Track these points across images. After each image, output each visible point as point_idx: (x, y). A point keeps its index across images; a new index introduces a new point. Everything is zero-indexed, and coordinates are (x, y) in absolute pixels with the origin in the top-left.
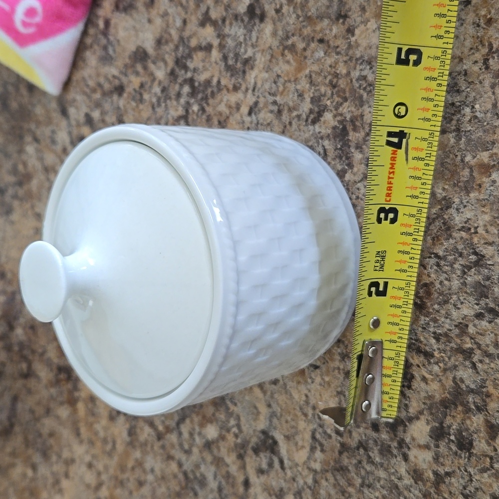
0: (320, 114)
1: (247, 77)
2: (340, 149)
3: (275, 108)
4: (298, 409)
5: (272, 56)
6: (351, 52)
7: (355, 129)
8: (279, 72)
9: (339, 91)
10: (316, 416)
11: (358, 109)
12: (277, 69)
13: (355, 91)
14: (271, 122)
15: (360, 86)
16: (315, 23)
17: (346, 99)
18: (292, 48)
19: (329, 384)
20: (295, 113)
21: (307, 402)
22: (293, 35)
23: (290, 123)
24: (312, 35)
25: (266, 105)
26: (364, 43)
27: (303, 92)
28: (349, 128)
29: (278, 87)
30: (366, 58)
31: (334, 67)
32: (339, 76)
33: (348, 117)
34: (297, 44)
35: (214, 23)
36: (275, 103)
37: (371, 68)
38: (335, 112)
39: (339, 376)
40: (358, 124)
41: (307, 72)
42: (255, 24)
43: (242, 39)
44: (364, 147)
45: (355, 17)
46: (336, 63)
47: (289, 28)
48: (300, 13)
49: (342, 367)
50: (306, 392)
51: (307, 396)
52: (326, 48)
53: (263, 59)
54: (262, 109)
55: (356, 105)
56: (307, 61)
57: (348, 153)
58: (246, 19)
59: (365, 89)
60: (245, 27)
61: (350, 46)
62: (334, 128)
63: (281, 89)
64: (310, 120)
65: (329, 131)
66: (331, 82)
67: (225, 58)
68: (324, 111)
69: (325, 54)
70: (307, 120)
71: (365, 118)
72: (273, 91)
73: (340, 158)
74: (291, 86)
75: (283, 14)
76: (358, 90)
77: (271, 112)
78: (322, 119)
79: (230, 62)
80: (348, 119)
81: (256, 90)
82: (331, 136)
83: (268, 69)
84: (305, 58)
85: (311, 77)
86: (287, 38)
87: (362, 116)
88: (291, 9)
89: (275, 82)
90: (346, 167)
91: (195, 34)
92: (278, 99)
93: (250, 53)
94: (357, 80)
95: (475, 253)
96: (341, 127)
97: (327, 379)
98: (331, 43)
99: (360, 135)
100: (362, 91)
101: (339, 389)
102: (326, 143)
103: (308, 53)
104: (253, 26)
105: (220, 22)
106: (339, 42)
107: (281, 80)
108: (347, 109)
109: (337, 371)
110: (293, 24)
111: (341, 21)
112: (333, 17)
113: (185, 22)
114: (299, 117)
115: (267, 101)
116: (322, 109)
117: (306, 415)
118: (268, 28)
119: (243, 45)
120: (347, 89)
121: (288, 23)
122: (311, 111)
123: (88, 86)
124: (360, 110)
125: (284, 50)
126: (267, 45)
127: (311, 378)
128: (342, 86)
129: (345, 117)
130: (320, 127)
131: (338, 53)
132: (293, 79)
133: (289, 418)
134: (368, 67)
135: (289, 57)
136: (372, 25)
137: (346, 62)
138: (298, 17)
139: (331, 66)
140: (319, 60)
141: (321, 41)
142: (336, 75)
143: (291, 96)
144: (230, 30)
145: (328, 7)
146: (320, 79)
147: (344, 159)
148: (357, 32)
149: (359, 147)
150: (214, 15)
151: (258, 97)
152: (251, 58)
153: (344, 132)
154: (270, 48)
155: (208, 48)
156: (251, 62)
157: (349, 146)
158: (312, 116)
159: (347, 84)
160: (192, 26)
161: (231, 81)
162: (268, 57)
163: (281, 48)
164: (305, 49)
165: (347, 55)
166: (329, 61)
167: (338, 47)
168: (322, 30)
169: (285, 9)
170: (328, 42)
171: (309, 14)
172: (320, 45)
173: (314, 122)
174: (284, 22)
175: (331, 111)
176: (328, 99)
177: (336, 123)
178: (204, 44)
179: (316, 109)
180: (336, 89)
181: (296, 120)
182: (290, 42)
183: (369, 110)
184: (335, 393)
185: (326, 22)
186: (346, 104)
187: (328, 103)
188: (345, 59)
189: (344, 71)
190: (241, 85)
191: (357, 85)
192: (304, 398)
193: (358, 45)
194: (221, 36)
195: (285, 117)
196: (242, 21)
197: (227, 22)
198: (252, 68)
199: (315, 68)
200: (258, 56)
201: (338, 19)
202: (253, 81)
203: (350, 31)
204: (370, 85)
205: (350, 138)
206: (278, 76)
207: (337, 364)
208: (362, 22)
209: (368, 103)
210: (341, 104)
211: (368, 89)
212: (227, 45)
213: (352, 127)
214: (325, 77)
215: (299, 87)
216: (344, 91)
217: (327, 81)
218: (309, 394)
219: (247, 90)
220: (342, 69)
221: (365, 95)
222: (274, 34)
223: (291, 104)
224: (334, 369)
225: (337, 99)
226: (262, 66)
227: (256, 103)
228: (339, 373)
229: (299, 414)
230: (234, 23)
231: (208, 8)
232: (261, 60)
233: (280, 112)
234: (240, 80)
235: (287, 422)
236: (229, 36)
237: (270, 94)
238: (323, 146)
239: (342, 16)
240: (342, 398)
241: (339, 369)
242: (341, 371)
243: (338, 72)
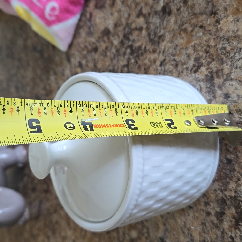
0: (199, 67)
1: (160, 46)
2: (209, 88)
3: (174, 63)
4: (180, 229)
5: (174, 35)
6: (217, 34)
7: (218, 77)
8: (177, 43)
9: (210, 55)
10: (189, 234)
11: (220, 66)
12: (176, 42)
13: (219, 55)
14: (172, 70)
15: (222, 53)
16: (198, 17)
17: (213, 60)
18: (185, 30)
19: (197, 218)
20: (185, 66)
21: (185, 226)
22: (186, 23)
23: (182, 72)
24: (196, 23)
25: (170, 61)
26: (225, 29)
27: (190, 54)
28: (215, 76)
29: (176, 51)
30: (226, 37)
31: (208, 42)
32: (210, 47)
33: (215, 70)
34: (188, 29)
35: (144, 16)
36: (174, 60)
37: (229, 43)
38: (207, 67)
39: (203, 214)
40: (220, 74)
41: (193, 44)
42: (165, 17)
43: (158, 25)
44: (223, 87)
45: (221, 14)
46: (209, 39)
47: (184, 19)
48: (190, 11)
49: (205, 209)
50: (185, 220)
51: (185, 222)
52: (204, 31)
53: (169, 36)
54: (167, 63)
55: (219, 63)
56: (193, 38)
57: (213, 90)
58: (161, 14)
59: (224, 55)
60: (160, 18)
61: (217, 30)
62: (207, 76)
63: (178, 52)
64: (193, 71)
65: (203, 77)
66: (206, 50)
67: (149, 35)
68: (201, 66)
69: (203, 34)
70: (191, 70)
71: (224, 71)
72: (174, 53)
73: (209, 92)
74: (184, 52)
75: (181, 12)
76: (220, 55)
77: (172, 65)
78: (200, 70)
79: (152, 37)
80: (214, 71)
81: (164, 53)
82: (204, 80)
83: (171, 41)
84: (192, 36)
85: (194, 47)
86: (183, 25)
87: (222, 70)
88: (185, 9)
89: (175, 49)
90: (212, 98)
91: (134, 22)
92: (176, 58)
93: (162, 32)
94: (221, 49)
96: (210, 75)
97: (196, 215)
98: (207, 28)
99: (221, 80)
100: (223, 56)
101: (203, 221)
102: (202, 84)
103: (194, 33)
104: (164, 18)
105: (147, 16)
106: (211, 28)
107: (178, 48)
108: (214, 66)
109: (202, 211)
110: (186, 17)
111: (213, 16)
112: (208, 14)
113: (129, 15)
114: (187, 68)
115: (170, 59)
116: (200, 64)
117: (184, 233)
118: (172, 19)
119: (159, 28)
120: (215, 54)
121: (183, 17)
122: (194, 66)
123: (80, 47)
124: (221, 67)
125: (180, 31)
126: (171, 29)
127: (187, 213)
128: (212, 53)
129: (213, 70)
130: (199, 74)
131: (210, 34)
132: (184, 47)
133: (175, 233)
134: (227, 42)
135: (183, 35)
136: (231, 18)
137: (214, 39)
138: (189, 13)
139: (206, 41)
140: (199, 37)
141: (201, 27)
142: (209, 46)
143: (183, 57)
144: (152, 20)
145: (206, 8)
146: (199, 48)
147: (211, 93)
148: (222, 22)
149: (220, 87)
150: (144, 11)
151: (166, 57)
152: (162, 35)
153: (212, 78)
154: (173, 30)
155: (141, 29)
156: (163, 37)
157: (214, 87)
158: (194, 68)
159: (215, 51)
160: (133, 17)
161: (151, 47)
162: (172, 35)
163: (179, 30)
164: (192, 31)
165: (215, 35)
166: (205, 38)
167: (210, 30)
168: (202, 21)
169: (182, 9)
170: (205, 27)
171: (195, 12)
172: (201, 29)
173: (196, 71)
174: (181, 16)
175: (205, 66)
176: (203, 60)
177: (207, 73)
178: (139, 27)
179: (197, 65)
180: (208, 54)
181: (185, 70)
182: (184, 27)
183: (226, 66)
184: (200, 223)
185: (204, 16)
186: (214, 63)
187: (204, 61)
188: (214, 37)
189: (213, 44)
190: (156, 49)
191: (220, 52)
192: (183, 223)
193: (222, 30)
194: (148, 23)
195: (180, 68)
196: (159, 15)
197: (151, 15)
198: (163, 41)
199: (197, 42)
200: (167, 34)
201: (211, 15)
202: (163, 48)
203: (218, 22)
204: (228, 53)
205: (215, 82)
206: (177, 46)
207: (202, 207)
208: (225, 17)
209: (226, 62)
210: (211, 63)
211: (227, 55)
212: (150, 28)
213: (216, 76)
214: (203, 47)
215: (188, 52)
216: (213, 55)
217: (204, 49)
218: (186, 222)
219: (160, 52)
220: (212, 43)
221: (224, 58)
222: (176, 22)
223: (183, 61)
224: (201, 210)
225: (208, 60)
226: (168, 40)
227: (164, 60)
228: (203, 212)
229: (180, 231)
230: (155, 16)
231: (141, 8)
232: (168, 36)
233: (177, 65)
234: (156, 47)
235: (173, 235)
236: (151, 23)
237: (172, 55)
238: (200, 85)
239: (213, 13)
240: (204, 227)
241: (203, 210)
242: (204, 212)
243: (210, 44)
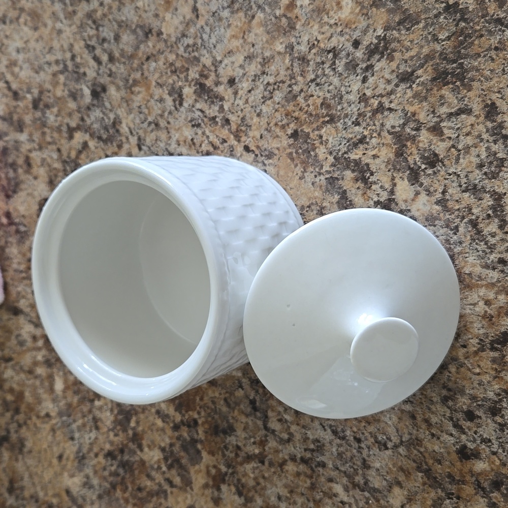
0: (180, 96)
1: (122, 131)
2: (209, 98)
3: (153, 126)
5: (127, 101)
6: (169, 44)
7: (206, 77)
8: (138, 104)
9: (180, 70)
11: (199, 65)
12: (135, 105)
13: (189, 58)
14: (157, 136)
15: (189, 53)
17: (188, 69)
18: (136, 83)
20: (166, 114)
22: (130, 76)
23: (169, 123)
24: (140, 62)
26: (172, 30)
27: (161, 96)
28: (203, 81)
29: (144, 113)
30: (180, 36)
31: (167, 62)
33: (197, 76)
34: (136, 77)
35: (78, 128)
36: (150, 123)
37: (187, 37)
38: (188, 84)
40: (205, 73)
41: (154, 83)
42: (103, 98)
43: (101, 115)
44: (220, 80)
45: (155, 24)
46: (166, 59)
47: (124, 76)
48: (123, 60)
52: (154, 58)
53: (123, 110)
55: (196, 65)
56: (149, 78)
57: (214, 95)
58: (95, 102)
59: (193, 51)
60: (98, 107)
61: (166, 41)
62: (195, 92)
63: (146, 111)
64: (178, 106)
65: (194, 97)
66: (172, 72)
67: (100, 138)
68: (181, 91)
69: (156, 62)
70: (176, 109)
71: (207, 65)
72: (143, 119)
73: (213, 102)
74: (152, 102)
75: (115, 73)
76: (190, 56)
77: (152, 131)
78: (184, 96)
79: (105, 136)
80: (198, 77)
81: (133, 131)
82: (197, 98)
83: (130, 111)
84: (146, 78)
85: (158, 83)
86: (127, 81)
87: (204, 66)
88: (117, 64)
89: (140, 113)
90: (221, 103)
91: (70, 149)
92: (150, 119)
93: (112, 116)
94: (185, 52)
95: (329, 52)
96: (198, 86)
98: (155, 53)
99: (212, 77)
100: (193, 54)
102: (198, 106)
103: (146, 73)
104: (102, 101)
105: (81, 123)
106: (158, 47)
107: (143, 107)
108: (193, 74)
110: (125, 70)
111: (150, 35)
112: (144, 39)
113: (59, 150)
114: (170, 113)
115: (145, 129)
116: (179, 91)
118: (112, 90)
119: (105, 118)
120: (184, 63)
121: (122, 74)
122: (174, 101)
124: (201, 64)
125: (131, 90)
126: (119, 100)
128: (180, 66)
129: (196, 79)
130: (187, 102)
131: (162, 53)
132: (149, 98)
135: (136, 89)
136: (168, 16)
137: (171, 52)
138: (124, 63)
139: (164, 64)
140: (155, 69)
141: (148, 59)
142: (172, 64)
143: (156, 108)
144: (90, 120)
145: (137, 38)
146: (164, 78)
147: (215, 101)
148: (163, 30)
149: (217, 84)
150: (74, 124)
151: (137, 133)
152: (115, 118)
153: (202, 86)
154: (122, 98)
155: (85, 145)
156: (118, 120)
157: (212, 90)
158: (177, 102)
159: (181, 60)
160: (65, 145)
162: (125, 105)
163: (128, 91)
164: (142, 74)
165: (168, 47)
166: (161, 63)
167: (160, 50)
168: (144, 53)
169: (114, 69)
170: (152, 54)
171: (130, 54)
172: (150, 61)
173: (181, 104)
174: (119, 76)
175: (185, 85)
176: (178, 82)
177: (194, 88)
178: (80, 147)
179: (176, 96)
180: (178, 71)
181: (170, 116)
182: (131, 81)
183: (205, 58)
185: (142, 46)
186: (190, 72)
187: (180, 83)
188: (169, 50)
189: (174, 57)
190: (121, 140)
191: (188, 54)
193: (169, 36)
194: (87, 130)
195: (163, 123)
196: (94, 105)
197: (86, 118)
198: (121, 123)
199: (157, 75)
200: (119, 112)
201: (147, 37)
202: (127, 129)
203: (160, 33)
204: (194, 45)
205: (208, 85)
206: (139, 107)
208: (162, 23)
209: (201, 55)
210: (188, 75)
211: (195, 48)
212: (95, 130)
213: (204, 79)
214: (167, 73)
215: (156, 97)
216: (183, 66)
217: (169, 73)
219: (127, 138)
220: (172, 57)
221: (196, 54)
222: (118, 88)
223: (160, 112)
225: (182, 76)
226: (125, 114)
227: (139, 139)
230: (90, 113)
231: (68, 125)
232: (121, 112)
233: (157, 125)
234: (119, 139)
237: (143, 123)
238: (198, 109)
239: (148, 33)
243: (171, 61)
